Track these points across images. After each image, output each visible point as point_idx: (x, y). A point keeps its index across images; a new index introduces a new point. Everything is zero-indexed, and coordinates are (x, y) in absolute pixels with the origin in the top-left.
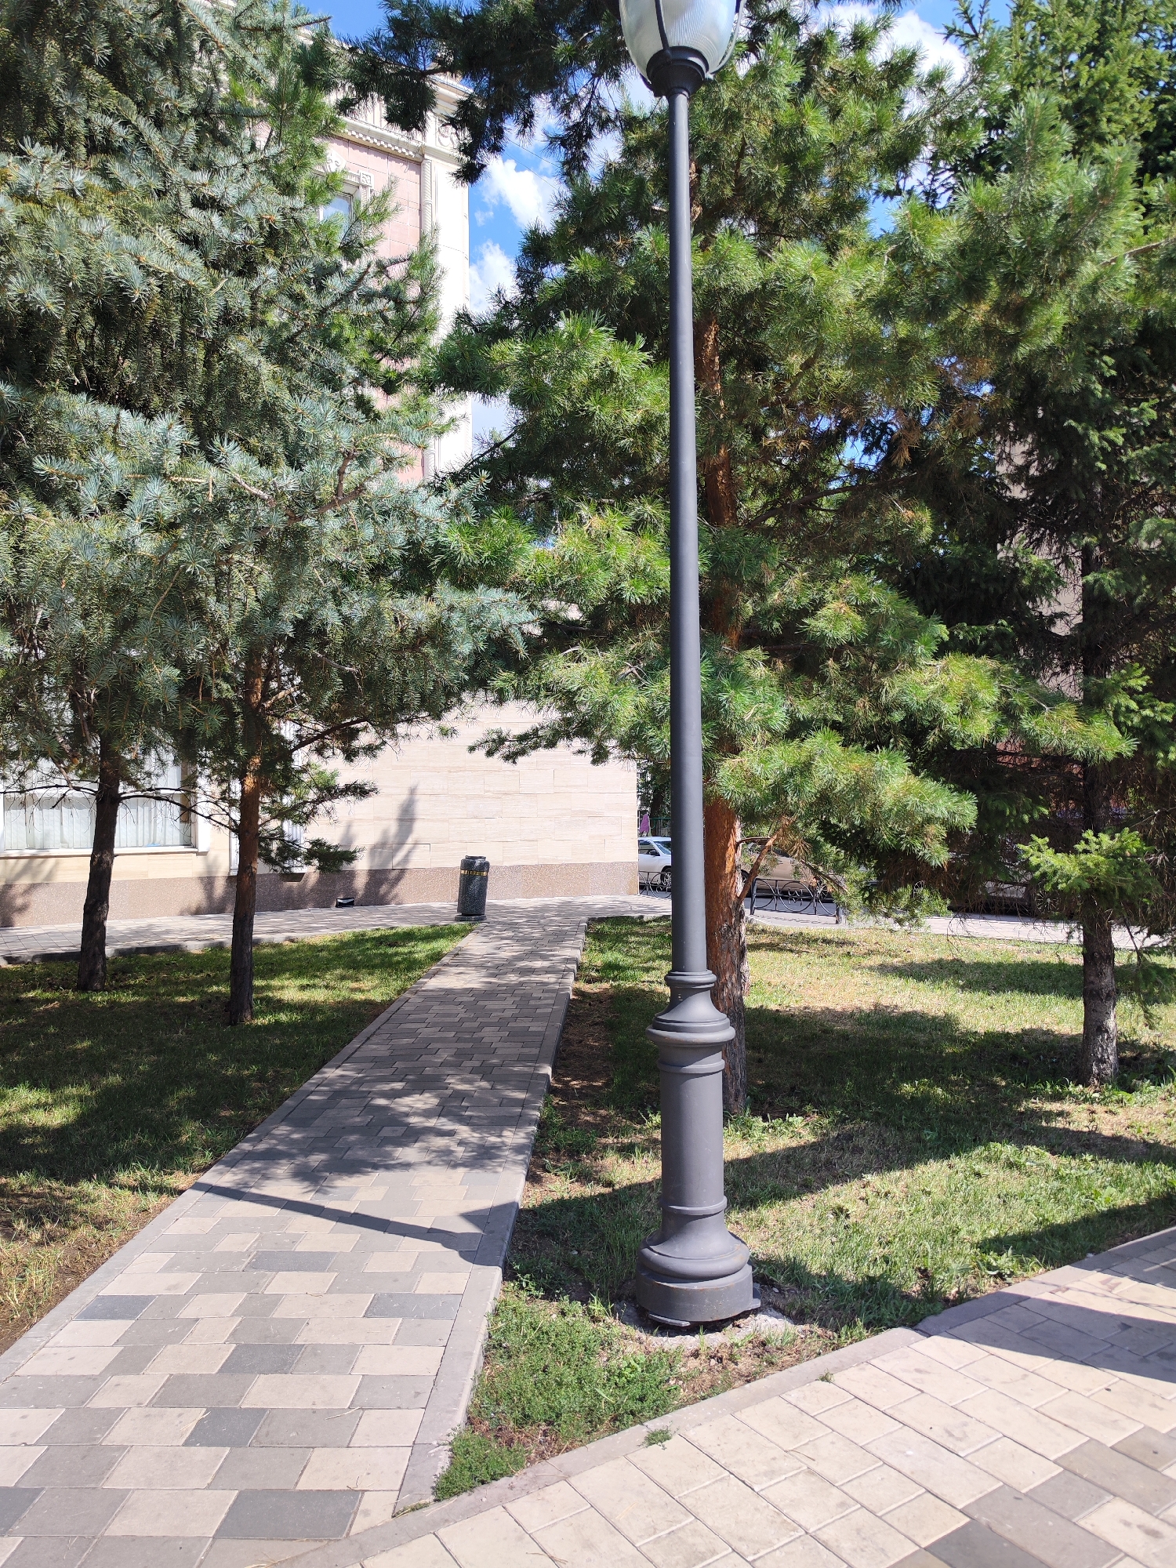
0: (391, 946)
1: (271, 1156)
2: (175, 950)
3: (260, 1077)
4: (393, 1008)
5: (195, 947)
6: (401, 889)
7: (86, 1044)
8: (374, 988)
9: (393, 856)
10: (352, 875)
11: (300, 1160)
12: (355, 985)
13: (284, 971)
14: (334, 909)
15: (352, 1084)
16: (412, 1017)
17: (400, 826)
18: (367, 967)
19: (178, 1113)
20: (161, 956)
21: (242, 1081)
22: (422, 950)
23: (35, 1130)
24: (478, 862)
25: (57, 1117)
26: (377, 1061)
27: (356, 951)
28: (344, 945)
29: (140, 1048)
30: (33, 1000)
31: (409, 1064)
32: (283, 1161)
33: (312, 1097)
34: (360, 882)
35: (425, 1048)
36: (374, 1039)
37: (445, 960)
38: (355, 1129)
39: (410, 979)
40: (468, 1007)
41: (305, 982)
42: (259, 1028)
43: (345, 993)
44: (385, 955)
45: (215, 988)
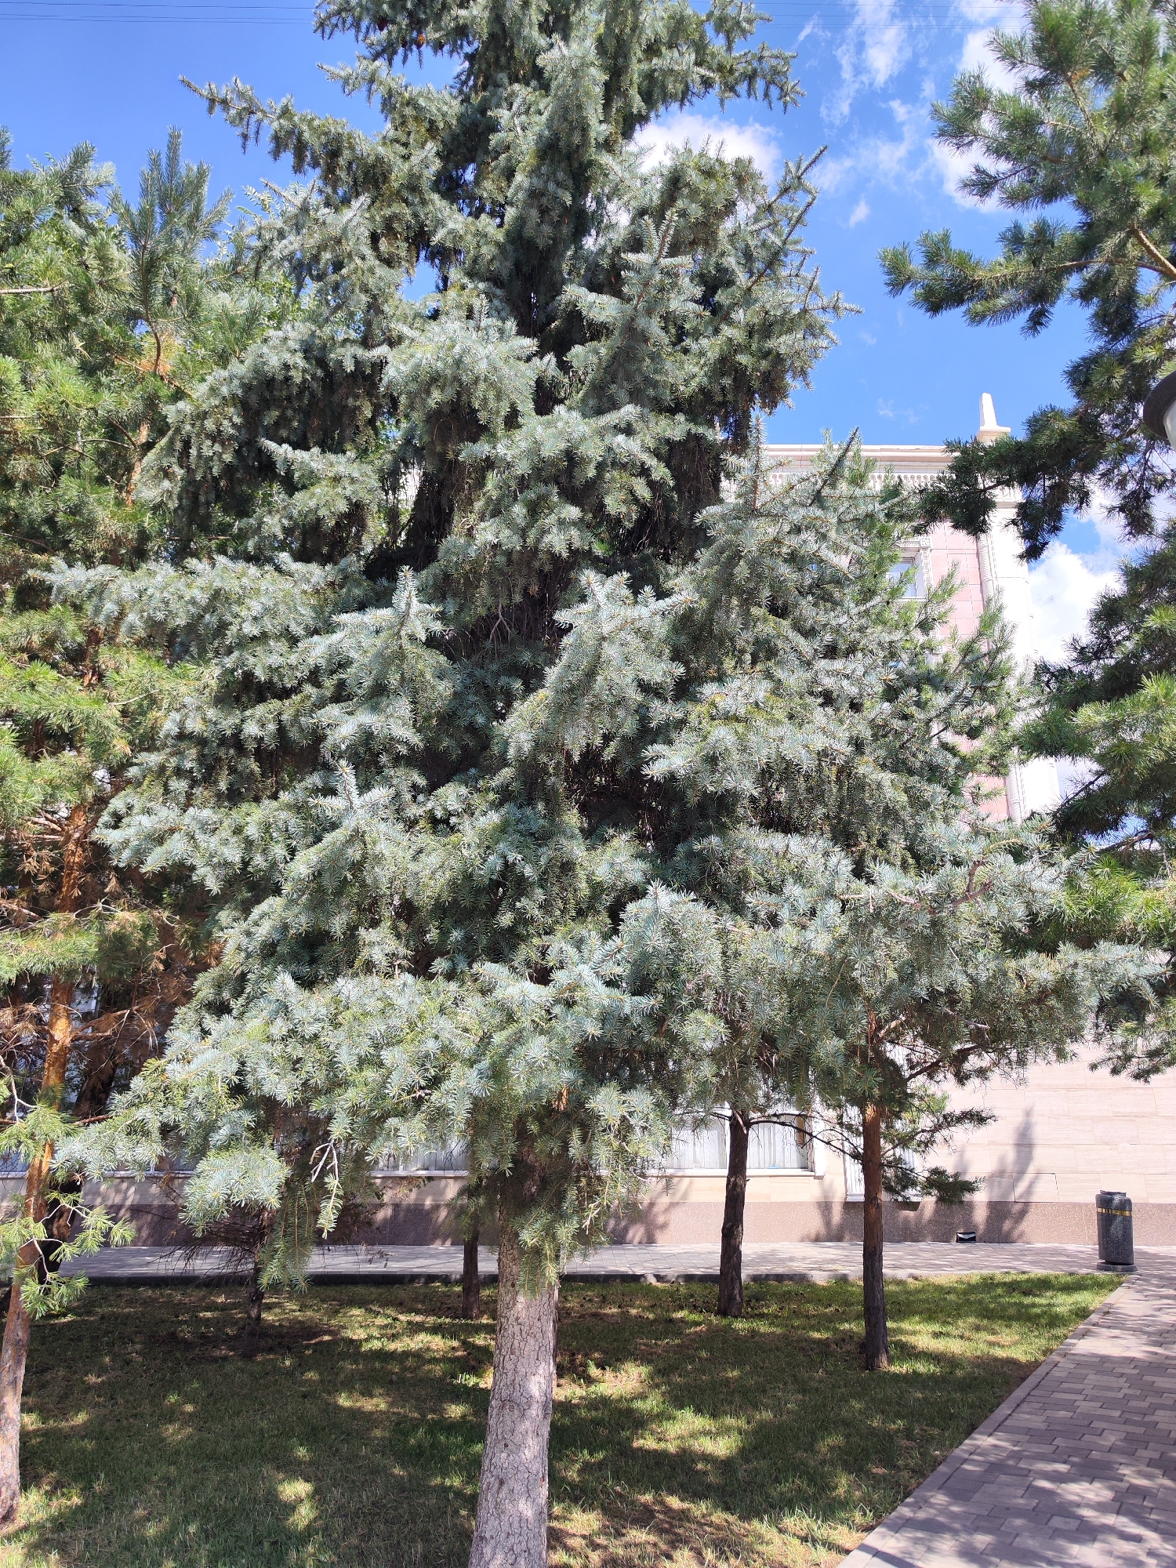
0: (1026, 1293)
1: (932, 1528)
2: (801, 1279)
3: (908, 1434)
4: (1041, 1371)
5: (820, 1278)
6: (1026, 1225)
7: (735, 1373)
8: (1016, 1343)
9: (1013, 1186)
10: (970, 1206)
11: (964, 1538)
12: (991, 1338)
13: (914, 1313)
14: (954, 1245)
15: (1009, 1457)
16: (1065, 1385)
17: (1018, 1152)
18: (1002, 1318)
19: (832, 1464)
20: (788, 1285)
21: (890, 1436)
22: (1064, 1303)
23: (706, 1458)
24: (1117, 1198)
25: (722, 1447)
26: (1032, 1434)
27: (986, 1297)
28: (972, 1288)
29: (785, 1384)
30: (682, 1320)
31: (1072, 1443)
32: (947, 1536)
33: (967, 1467)
34: (980, 1216)
35: (1085, 1426)
36: (1025, 1407)
37: (1094, 1318)
38: (1020, 1513)
39: (1057, 1338)
40: (1132, 1382)
41: (937, 1328)
42: (896, 1377)
43: (983, 1347)
44: (1021, 1304)
45: (847, 1326)
